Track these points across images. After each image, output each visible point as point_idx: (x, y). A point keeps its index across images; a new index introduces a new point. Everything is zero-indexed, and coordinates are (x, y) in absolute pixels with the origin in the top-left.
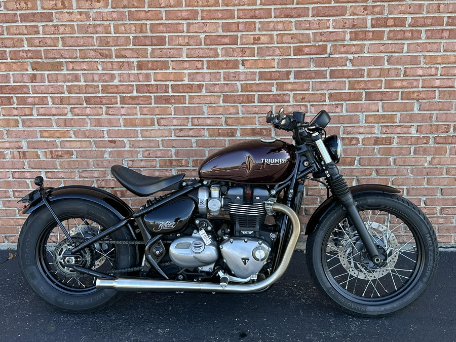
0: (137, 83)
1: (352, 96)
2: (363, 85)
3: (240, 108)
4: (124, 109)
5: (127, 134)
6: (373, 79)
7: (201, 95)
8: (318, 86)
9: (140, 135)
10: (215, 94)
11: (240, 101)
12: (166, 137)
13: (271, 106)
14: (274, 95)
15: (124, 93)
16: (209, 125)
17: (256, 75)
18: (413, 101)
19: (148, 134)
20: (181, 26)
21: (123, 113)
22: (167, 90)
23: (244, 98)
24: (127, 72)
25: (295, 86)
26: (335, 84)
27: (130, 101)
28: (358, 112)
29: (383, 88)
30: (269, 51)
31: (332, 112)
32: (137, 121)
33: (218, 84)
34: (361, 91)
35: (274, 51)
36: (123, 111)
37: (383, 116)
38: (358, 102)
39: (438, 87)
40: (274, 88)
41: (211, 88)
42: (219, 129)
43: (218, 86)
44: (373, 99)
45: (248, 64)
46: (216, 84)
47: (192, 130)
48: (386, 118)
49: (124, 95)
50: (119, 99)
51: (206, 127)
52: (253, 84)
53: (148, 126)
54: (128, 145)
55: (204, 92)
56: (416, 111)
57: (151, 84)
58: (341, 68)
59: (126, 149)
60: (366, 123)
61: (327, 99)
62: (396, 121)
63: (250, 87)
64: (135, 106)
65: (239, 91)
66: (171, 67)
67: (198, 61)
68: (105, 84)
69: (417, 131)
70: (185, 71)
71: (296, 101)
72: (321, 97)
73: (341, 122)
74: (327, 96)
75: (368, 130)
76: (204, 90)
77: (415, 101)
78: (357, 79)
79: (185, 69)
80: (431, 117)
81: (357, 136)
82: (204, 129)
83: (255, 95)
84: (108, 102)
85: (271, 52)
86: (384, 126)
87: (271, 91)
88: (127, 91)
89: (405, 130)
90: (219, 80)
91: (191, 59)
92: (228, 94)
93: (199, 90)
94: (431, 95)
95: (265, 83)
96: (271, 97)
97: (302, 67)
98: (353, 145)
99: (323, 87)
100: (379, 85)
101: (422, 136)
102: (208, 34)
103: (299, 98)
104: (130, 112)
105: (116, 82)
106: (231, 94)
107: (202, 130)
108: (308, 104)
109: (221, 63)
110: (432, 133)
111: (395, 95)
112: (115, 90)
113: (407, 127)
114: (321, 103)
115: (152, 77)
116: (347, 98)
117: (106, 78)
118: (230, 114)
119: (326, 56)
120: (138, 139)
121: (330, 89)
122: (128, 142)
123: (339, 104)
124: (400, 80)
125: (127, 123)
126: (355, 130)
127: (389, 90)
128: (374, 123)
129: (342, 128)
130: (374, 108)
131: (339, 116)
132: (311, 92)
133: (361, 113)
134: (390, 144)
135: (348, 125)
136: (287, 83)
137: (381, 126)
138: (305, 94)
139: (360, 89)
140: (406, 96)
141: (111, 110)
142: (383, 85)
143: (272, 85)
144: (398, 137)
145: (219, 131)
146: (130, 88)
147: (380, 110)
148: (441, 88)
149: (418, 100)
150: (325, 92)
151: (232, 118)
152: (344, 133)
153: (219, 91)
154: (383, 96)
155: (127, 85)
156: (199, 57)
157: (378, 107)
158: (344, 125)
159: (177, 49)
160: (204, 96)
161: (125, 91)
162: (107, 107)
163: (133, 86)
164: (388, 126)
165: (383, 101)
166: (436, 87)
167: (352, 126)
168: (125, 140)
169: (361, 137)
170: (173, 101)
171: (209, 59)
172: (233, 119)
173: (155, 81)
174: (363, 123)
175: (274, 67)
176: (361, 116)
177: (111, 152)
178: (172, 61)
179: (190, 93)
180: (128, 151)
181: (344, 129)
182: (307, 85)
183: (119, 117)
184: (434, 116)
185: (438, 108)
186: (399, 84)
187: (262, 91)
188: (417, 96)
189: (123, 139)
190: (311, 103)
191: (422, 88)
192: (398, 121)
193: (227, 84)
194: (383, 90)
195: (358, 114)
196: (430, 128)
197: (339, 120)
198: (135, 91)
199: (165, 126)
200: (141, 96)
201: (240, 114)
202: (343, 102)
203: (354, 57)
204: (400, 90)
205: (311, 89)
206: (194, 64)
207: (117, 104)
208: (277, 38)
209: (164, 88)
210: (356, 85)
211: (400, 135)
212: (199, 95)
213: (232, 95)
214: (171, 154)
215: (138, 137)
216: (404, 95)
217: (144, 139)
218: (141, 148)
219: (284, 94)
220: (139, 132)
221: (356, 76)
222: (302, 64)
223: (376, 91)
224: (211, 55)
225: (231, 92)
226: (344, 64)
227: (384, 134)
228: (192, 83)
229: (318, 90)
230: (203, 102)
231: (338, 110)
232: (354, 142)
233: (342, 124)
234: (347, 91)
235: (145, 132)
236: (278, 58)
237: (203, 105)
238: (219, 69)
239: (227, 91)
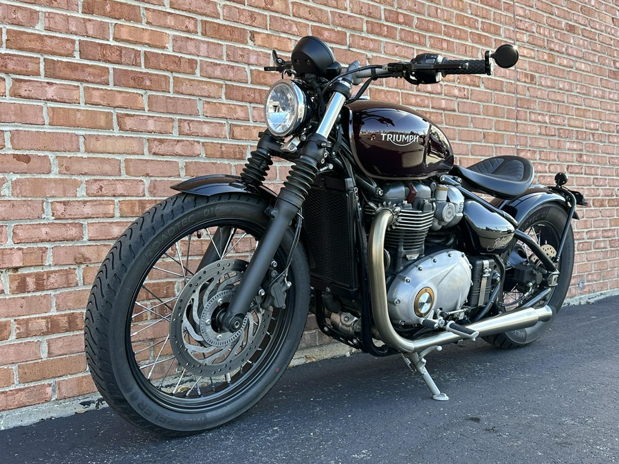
0: (82, 39)
2: (383, 97)
3: (250, 110)
4: (54, 87)
5: (54, 143)
6: (391, 89)
7: (194, 80)
9: (82, 148)
10: (215, 81)
11: (251, 99)
12: (134, 154)
15: (54, 54)
16: (206, 136)
17: (269, 58)
19: (99, 145)
21: (49, 96)
22: (138, 61)
23: (256, 94)
24: (64, 13)
27: (67, 73)
30: (285, 25)
32: (79, 115)
33: (220, 65)
35: (291, 26)
36: (51, 92)
41: (210, 70)
42: (222, 144)
43: (219, 68)
45: (259, 40)
46: (216, 64)
47: (180, 144)
49: (55, 58)
50: (42, 66)
51: (202, 140)
53: (102, 128)
54: (55, 169)
55: (198, 76)
57: (110, 45)
59: (51, 176)
63: (263, 77)
64: (76, 84)
65: (249, 82)
66: (144, 21)
67: (189, 18)
68: (16, 28)
70: (167, 31)
76: (198, 71)
78: (377, 87)
79: (169, 28)
82: (198, 142)
84: (19, 68)
85: (287, 26)
88: (63, 52)
90: (220, 57)
91: (177, 12)
92: (234, 84)
93: (191, 70)
94: (440, 118)
104: (65, 95)
105: (39, 29)
106: (238, 84)
107: (196, 144)
109: (223, 28)
112: (37, 45)
115: (111, 31)
117: (19, 16)
118: (237, 119)
119: (345, 48)
120: (79, 155)
122: (56, 162)
125: (58, 118)
141: (25, 86)
145: (221, 148)
146: (69, 46)
148: (446, 110)
151: (240, 126)
153: (221, 76)
155: (63, 39)
156: (189, 11)
160: (199, 81)
161: (57, 51)
162: (16, 80)
163: (73, 42)
166: (442, 109)
168: (51, 156)
170: (148, 83)
171: (205, 18)
172: (242, 128)
173: (115, 39)
177: (17, 181)
178: (146, 9)
179: (176, 72)
180: (55, 181)
183: (41, 104)
189: (46, 153)
193: (233, 67)
198: (77, 54)
199: (132, 131)
200: (88, 66)
203: (372, 56)
206: (183, 22)
207: (38, 74)
208: (293, 8)
209: (133, 56)
212: (191, 80)
213: (239, 87)
214: (144, 191)
215: (78, 150)
217: (91, 155)
218: (85, 174)
220: (82, 140)
224: (207, 11)
225: (239, 82)
228: (180, 55)
230: (198, 92)
235: (93, 141)
236: (295, 38)
237: (197, 98)
238: (220, 39)
239: (233, 78)
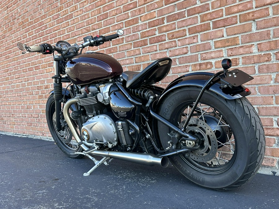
1: (203, 28)
2: (209, 17)
3: (141, 50)
6: (216, 10)
7: (123, 45)
8: (181, 24)
10: (129, 43)
11: (141, 45)
13: (156, 45)
14: (157, 37)
16: (128, 64)
17: (147, 25)
18: (250, 22)
20: (113, 4)
23: (142, 43)
25: (168, 28)
26: (191, 20)
28: (208, 40)
29: (224, 16)
30: (152, 6)
31: (191, 43)
33: (130, 36)
34: (209, 21)
35: (154, 5)
37: (227, 40)
38: (208, 31)
39: (270, 4)
40: (157, 32)
41: (128, 39)
42: (132, 66)
43: (130, 37)
44: (218, 26)
45: (143, 19)
46: (129, 36)
48: (230, 42)
51: (127, 66)
52: (146, 31)
55: (125, 43)
56: (254, 30)
58: (193, 7)
60: (216, 48)
61: (187, 34)
62: (238, 43)
63: (145, 34)
65: (140, 38)
66: (111, 31)
67: (121, 23)
69: (258, 50)
71: (169, 39)
72: (183, 32)
73: (198, 50)
74: (187, 31)
75: (217, 54)
76: (124, 42)
77: (252, 21)
78: (205, 13)
79: (116, 30)
80: (268, 34)
81: (210, 61)
82: (126, 67)
83: (147, 39)
86: (230, 49)
87: (155, 34)
89: (247, 50)
90: (130, 33)
91: (118, 23)
92: (135, 41)
94: (265, 12)
95: (152, 29)
96: (155, 39)
97: (170, 13)
98: (208, 69)
99: (184, 24)
100: (221, 14)
101: (263, 53)
102: (124, 5)
103: (170, 36)
108: (176, 40)
109: (130, 22)
110: (272, 50)
111: (234, 19)
112: (92, 49)
113: (249, 47)
114: (184, 38)
116: (200, 30)
118: (137, 55)
121: (189, 25)
123: (195, 36)
124: (236, 5)
126: (208, 56)
127: (229, 16)
128: (221, 47)
129: (199, 56)
130: (219, 34)
131: (196, 46)
132: (177, 30)
133: (211, 41)
134: (236, 65)
135: (203, 52)
136: (163, 26)
137: (227, 49)
138: (173, 32)
139: (208, 20)
140: (244, 18)
142: (224, 13)
143: (155, 30)
144: (243, 58)
147: (224, 35)
148: (273, 4)
149: (254, 20)
150: (186, 28)
151: (137, 57)
152: (201, 60)
153: (131, 40)
154: (225, 23)
156: (121, 21)
157: (223, 33)
158: (200, 53)
159: (112, 18)
160: (125, 45)
161: (95, 49)
164: (232, 48)
165: (226, 27)
166: (268, 5)
167: (206, 53)
169: (213, 61)
170: (112, 51)
171: (126, 20)
172: (138, 58)
174: (213, 49)
175: (156, 17)
176: (211, 43)
178: (111, 26)
179: (119, 44)
181: (201, 56)
182: (174, 25)
184: (272, 33)
185: (273, 24)
186: (236, 9)
187: (151, 36)
188: (253, 16)
190: (178, 39)
191: (256, 8)
192: (240, 43)
193: (134, 35)
194: (225, 17)
195: (209, 41)
196: (268, 45)
197: (196, 49)
198: (99, 48)
200: (101, 51)
201: (142, 54)
202: (198, 34)
204: (238, 14)
205: (177, 28)
206: (119, 26)
209: (109, 44)
210: (205, 18)
211: (244, 56)
213: (136, 42)
216: (242, 18)
219: (162, 35)
221: (204, 11)
222: (170, 11)
223: (219, 19)
224: (126, 18)
226: (195, 3)
227: (230, 56)
229: (181, 28)
230: (124, 49)
231: (195, 41)
232: (209, 66)
233: (199, 52)
234: (199, 24)
236: (157, 10)
237: (125, 51)
238: (130, 26)
239: (134, 39)
